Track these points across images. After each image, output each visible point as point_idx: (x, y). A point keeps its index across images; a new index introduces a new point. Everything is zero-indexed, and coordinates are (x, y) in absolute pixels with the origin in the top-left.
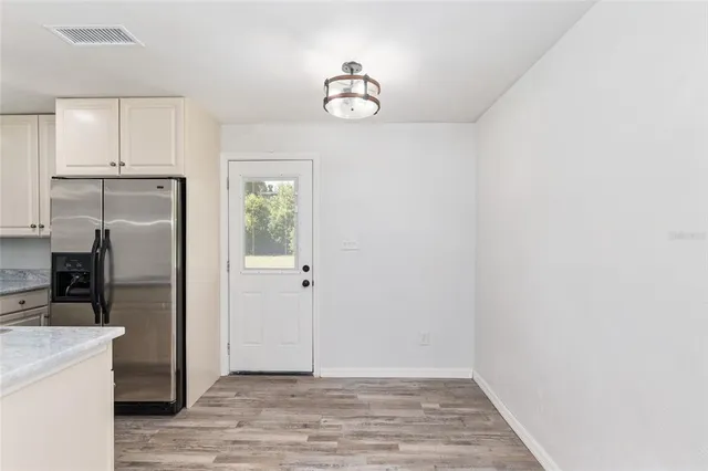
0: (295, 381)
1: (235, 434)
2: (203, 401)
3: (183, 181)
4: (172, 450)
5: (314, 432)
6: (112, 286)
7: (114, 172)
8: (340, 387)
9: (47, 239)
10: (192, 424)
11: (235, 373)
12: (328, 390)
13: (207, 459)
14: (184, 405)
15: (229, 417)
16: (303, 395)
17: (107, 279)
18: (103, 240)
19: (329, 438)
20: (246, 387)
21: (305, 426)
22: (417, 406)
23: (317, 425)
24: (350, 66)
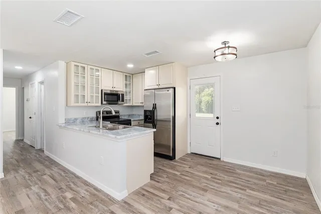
0: (213, 160)
1: (188, 169)
2: (181, 159)
3: (174, 88)
4: (169, 168)
5: (214, 176)
6: (157, 120)
7: (157, 87)
8: (231, 165)
9: (143, 106)
10: (176, 164)
11: (192, 153)
12: (225, 166)
13: (178, 173)
14: (175, 158)
15: (187, 165)
16: (214, 165)
17: (155, 118)
18: (155, 107)
19: (218, 179)
20: (195, 158)
21: (212, 174)
22: (265, 180)
23: (216, 175)
24: (224, 43)
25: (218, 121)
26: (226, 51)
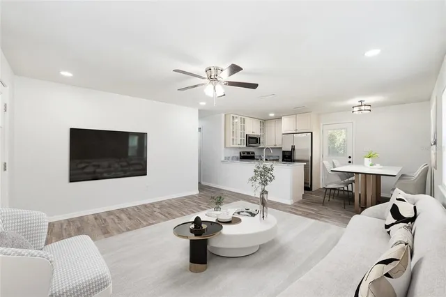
3: (312, 133)
7: (295, 132)
9: (281, 148)
18: (293, 149)
24: (361, 101)
25: (350, 160)
26: (363, 108)
